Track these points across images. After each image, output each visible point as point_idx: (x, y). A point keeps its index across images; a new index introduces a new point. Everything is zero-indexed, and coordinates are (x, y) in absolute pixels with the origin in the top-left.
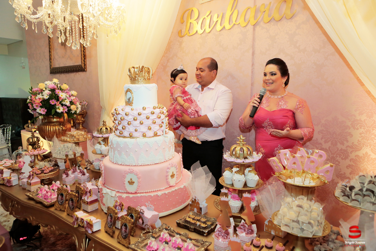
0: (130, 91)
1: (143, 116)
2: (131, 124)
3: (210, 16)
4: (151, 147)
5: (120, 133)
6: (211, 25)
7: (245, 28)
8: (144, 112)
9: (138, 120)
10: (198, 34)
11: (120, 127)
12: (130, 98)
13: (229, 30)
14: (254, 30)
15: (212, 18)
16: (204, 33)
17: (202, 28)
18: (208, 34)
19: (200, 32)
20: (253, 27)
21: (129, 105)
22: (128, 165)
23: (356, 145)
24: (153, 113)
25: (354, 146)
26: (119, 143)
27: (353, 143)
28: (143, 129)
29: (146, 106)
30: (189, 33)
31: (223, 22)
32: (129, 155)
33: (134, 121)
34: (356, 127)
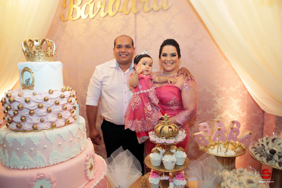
0: (29, 70)
1: (51, 102)
2: (33, 113)
3: (93, 3)
4: (65, 139)
5: (17, 126)
6: (94, 11)
7: (127, 15)
8: (52, 96)
9: (44, 107)
10: (82, 19)
11: (17, 119)
12: (29, 80)
13: (113, 17)
14: (135, 18)
15: (95, 5)
16: (87, 18)
17: (85, 13)
18: (92, 19)
19: (84, 17)
20: (134, 15)
21: (29, 88)
22: (34, 167)
23: (219, 110)
24: (63, 97)
25: (218, 111)
26: (18, 140)
27: (218, 108)
28: (52, 118)
29: (53, 89)
30: (73, 18)
31: (106, 9)
32: (36, 155)
33: (38, 109)
34: (219, 96)
